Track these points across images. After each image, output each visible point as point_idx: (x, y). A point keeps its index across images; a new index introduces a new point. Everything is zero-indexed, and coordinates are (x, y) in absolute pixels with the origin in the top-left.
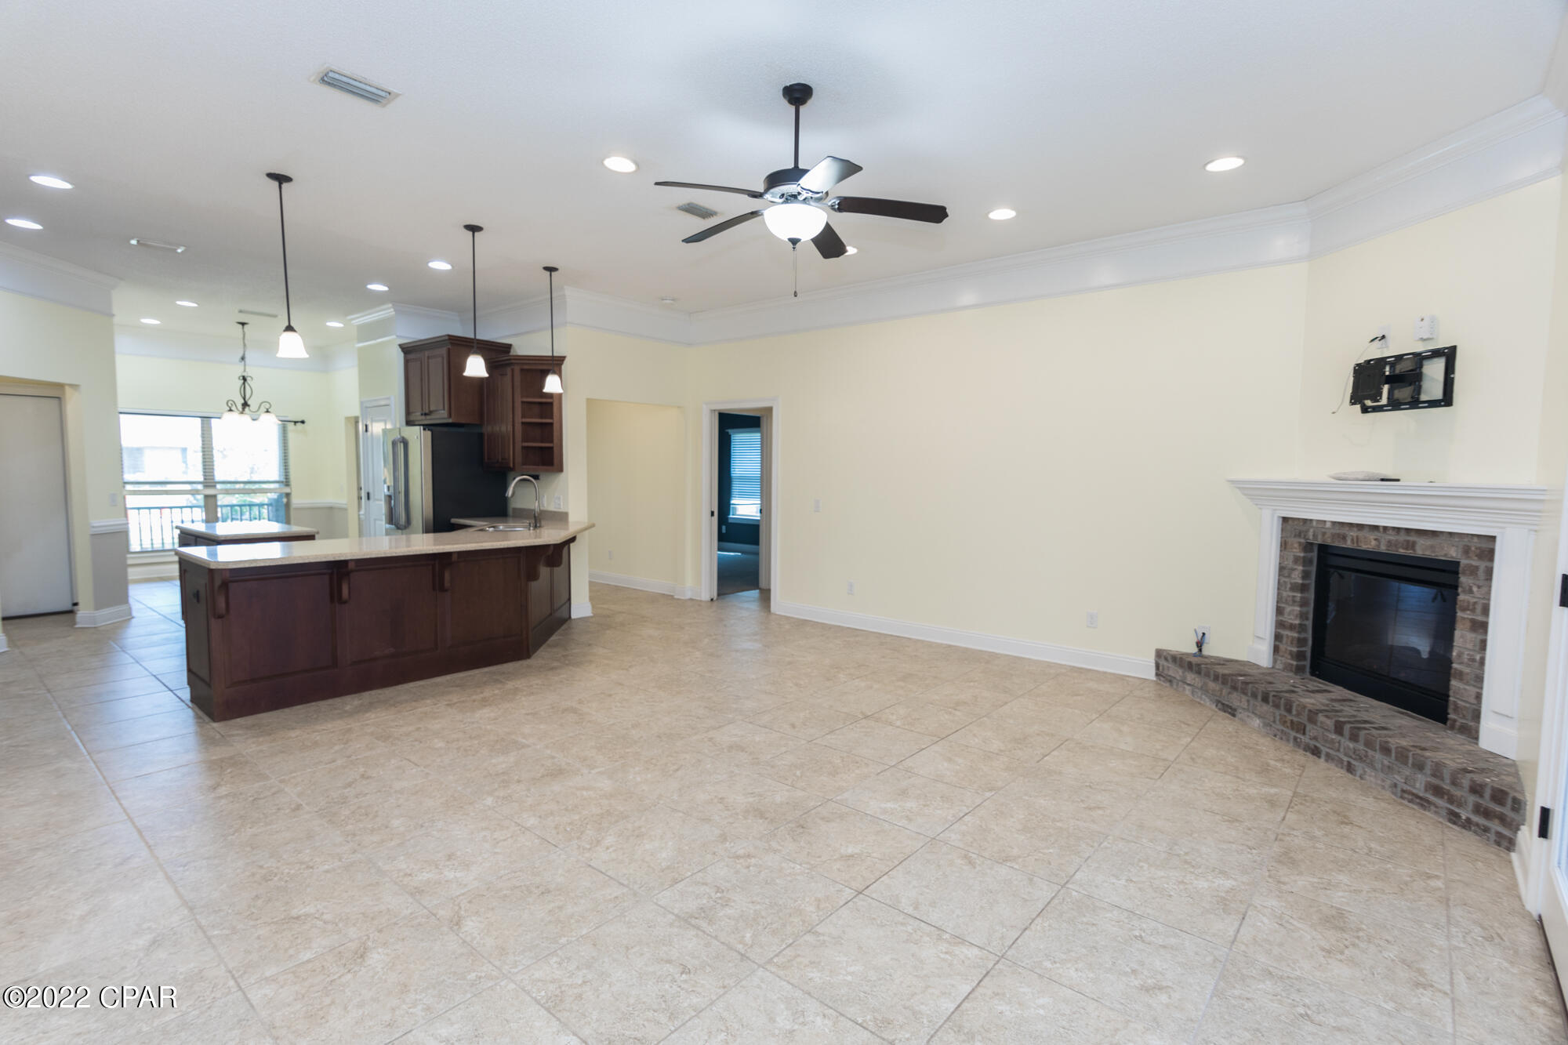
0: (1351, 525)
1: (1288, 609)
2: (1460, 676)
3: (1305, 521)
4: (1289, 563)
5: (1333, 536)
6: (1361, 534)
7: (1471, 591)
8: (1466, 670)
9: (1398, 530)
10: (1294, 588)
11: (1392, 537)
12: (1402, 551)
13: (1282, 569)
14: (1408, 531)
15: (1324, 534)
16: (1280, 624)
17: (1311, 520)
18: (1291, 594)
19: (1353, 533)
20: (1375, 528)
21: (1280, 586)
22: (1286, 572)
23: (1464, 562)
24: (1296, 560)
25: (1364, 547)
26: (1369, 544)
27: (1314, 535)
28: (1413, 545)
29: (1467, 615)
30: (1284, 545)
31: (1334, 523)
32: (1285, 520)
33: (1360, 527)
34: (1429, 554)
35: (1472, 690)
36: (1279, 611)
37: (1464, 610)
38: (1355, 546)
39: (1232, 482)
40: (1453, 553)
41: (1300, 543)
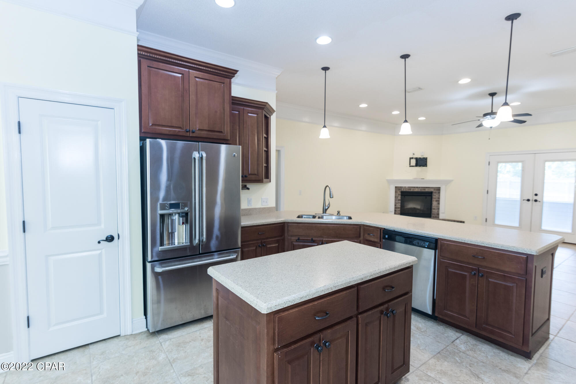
0: (412, 187)
1: (397, 205)
2: (434, 209)
3: (401, 187)
4: (397, 195)
5: (408, 189)
6: (414, 188)
7: (435, 196)
8: (435, 208)
9: (422, 187)
10: (399, 200)
11: (421, 188)
12: (423, 191)
13: (395, 197)
14: (424, 187)
15: (406, 189)
16: (395, 208)
17: (402, 187)
18: (398, 201)
19: (413, 188)
20: (417, 187)
21: (395, 200)
22: (396, 197)
23: (434, 191)
24: (399, 195)
25: (415, 191)
26: (416, 190)
27: (404, 190)
28: (425, 190)
29: (435, 199)
30: (396, 192)
31: (408, 187)
32: (396, 187)
33: (414, 187)
34: (428, 191)
35: (436, 211)
36: (395, 205)
37: (434, 199)
38: (413, 191)
39: (387, 180)
40: (432, 190)
41: (400, 191)
